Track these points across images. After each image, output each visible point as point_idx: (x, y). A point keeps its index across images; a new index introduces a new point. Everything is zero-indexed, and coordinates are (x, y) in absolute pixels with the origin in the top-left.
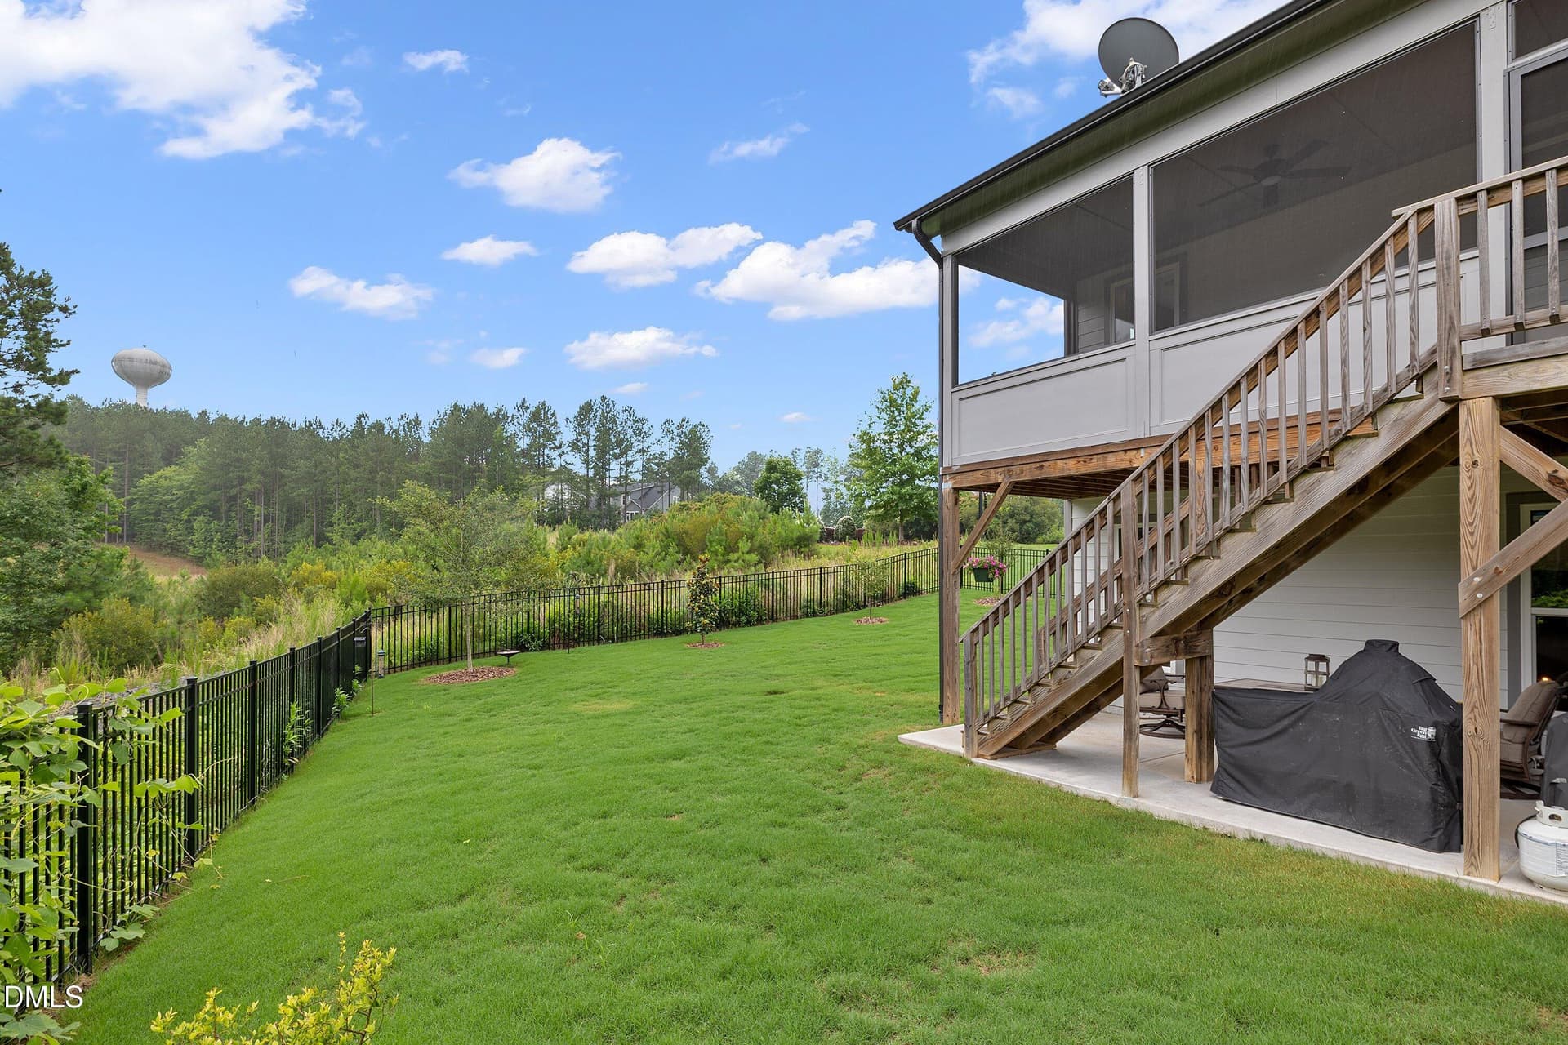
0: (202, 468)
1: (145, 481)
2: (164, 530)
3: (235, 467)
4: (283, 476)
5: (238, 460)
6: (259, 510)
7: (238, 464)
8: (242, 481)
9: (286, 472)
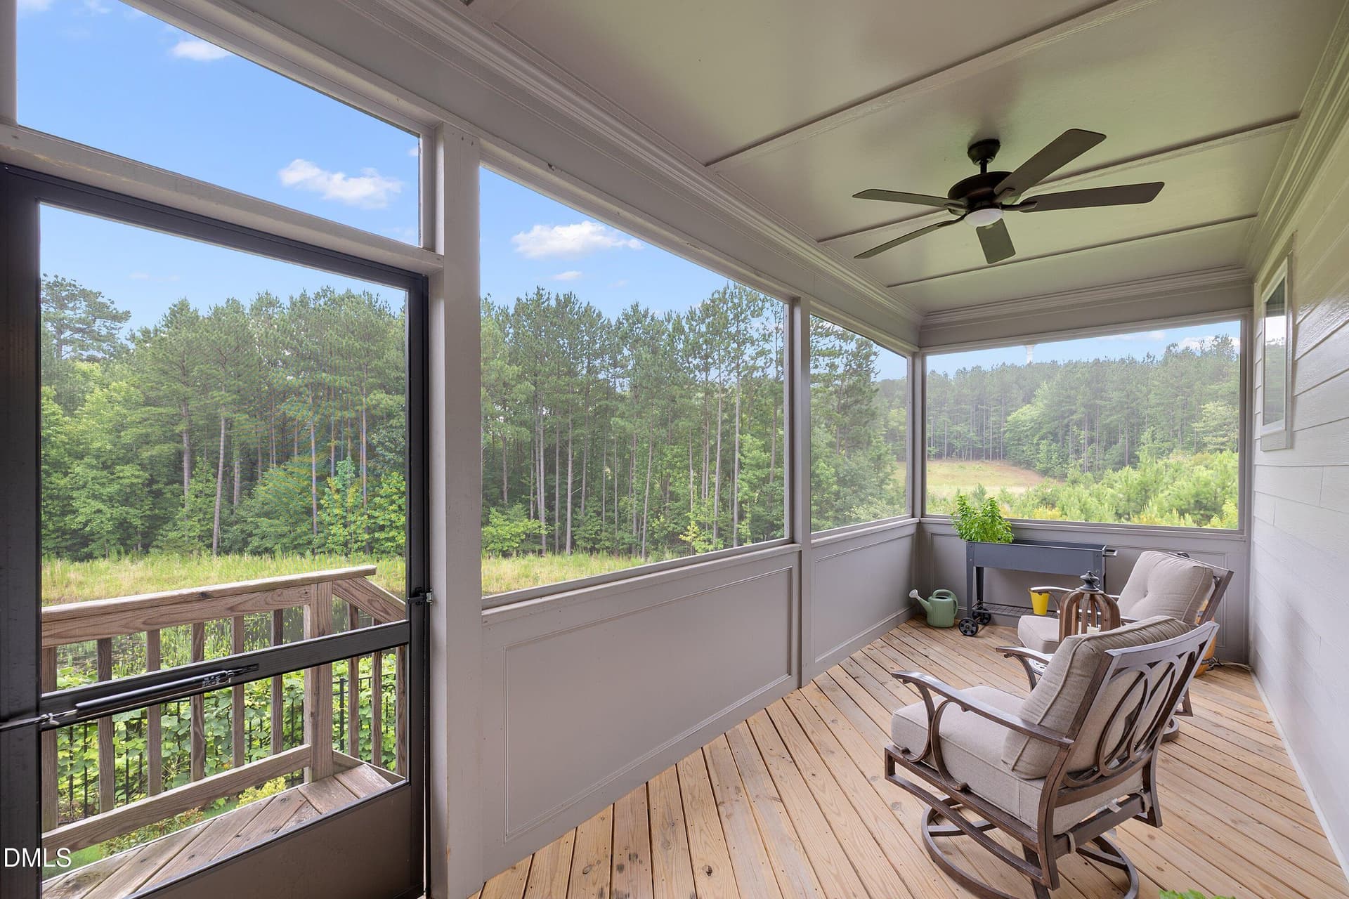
0: (1046, 405)
1: (1014, 415)
2: (1023, 451)
3: (1067, 402)
4: (1100, 406)
5: (1069, 397)
6: (1084, 434)
7: (1068, 400)
8: (1073, 412)
9: (1103, 403)
